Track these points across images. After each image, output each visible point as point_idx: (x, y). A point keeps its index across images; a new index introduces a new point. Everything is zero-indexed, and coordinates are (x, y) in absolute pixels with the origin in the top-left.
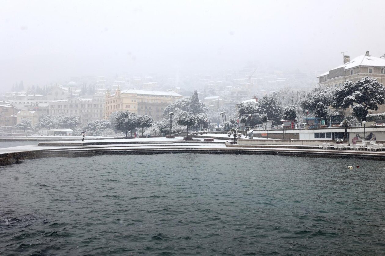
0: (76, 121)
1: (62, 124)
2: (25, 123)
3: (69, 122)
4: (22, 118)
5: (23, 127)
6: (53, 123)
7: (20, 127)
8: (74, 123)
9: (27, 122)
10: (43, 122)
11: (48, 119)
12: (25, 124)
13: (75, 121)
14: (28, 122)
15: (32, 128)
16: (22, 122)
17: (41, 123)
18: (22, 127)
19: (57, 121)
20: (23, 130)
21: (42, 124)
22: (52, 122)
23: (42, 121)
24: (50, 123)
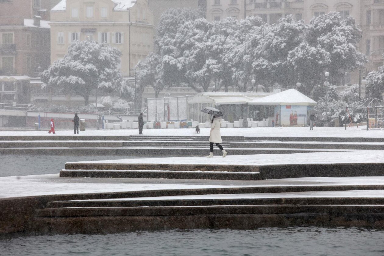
0: (338, 49)
1: (266, 63)
2: (89, 61)
3: (300, 53)
4: (74, 36)
5: (81, 81)
6: (219, 61)
7: (65, 84)
8: (322, 58)
9: (96, 54)
10: (176, 52)
11: (200, 40)
12: (89, 66)
13: (330, 47)
14: (101, 57)
15: (123, 83)
16: (76, 58)
17: (166, 58)
18: (73, 79)
19: (241, 49)
20: (82, 99)
21: (167, 64)
22: (216, 54)
23: (169, 52)
24: (210, 61)
